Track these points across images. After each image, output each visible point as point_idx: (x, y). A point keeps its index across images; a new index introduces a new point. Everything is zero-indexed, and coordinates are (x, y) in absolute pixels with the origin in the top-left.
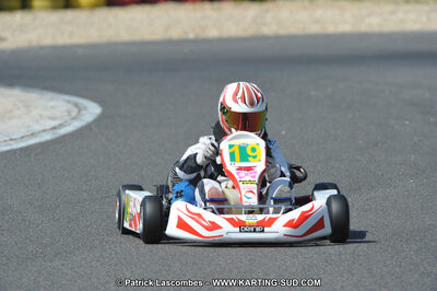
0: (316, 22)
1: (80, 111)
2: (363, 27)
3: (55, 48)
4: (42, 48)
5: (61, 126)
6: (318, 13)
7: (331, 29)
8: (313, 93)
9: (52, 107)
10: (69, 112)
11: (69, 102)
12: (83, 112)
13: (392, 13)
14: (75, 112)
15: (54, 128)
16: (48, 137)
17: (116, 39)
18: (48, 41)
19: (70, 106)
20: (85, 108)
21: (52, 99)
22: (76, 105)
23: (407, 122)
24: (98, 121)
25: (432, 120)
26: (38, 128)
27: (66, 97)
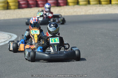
0: (75, 12)
2: (88, 13)
3: (4, 20)
6: (75, 10)
7: (79, 14)
8: (74, 31)
9: (4, 36)
10: (8, 37)
11: (8, 34)
13: (95, 9)
14: (10, 37)
15: (5, 41)
16: (3, 44)
17: (21, 17)
20: (13, 36)
21: (4, 34)
22: (10, 35)
23: (100, 38)
25: (107, 38)
27: (8, 33)
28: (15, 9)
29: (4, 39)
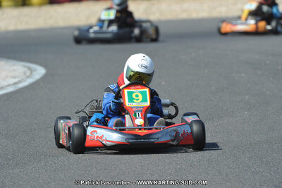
1: (32, 72)
3: (17, 32)
4: (8, 32)
5: (20, 82)
9: (14, 70)
10: (25, 73)
11: (25, 66)
12: (34, 73)
14: (28, 73)
15: (15, 83)
16: (11, 89)
18: (11, 28)
19: (26, 69)
20: (35, 70)
21: (15, 65)
22: (29, 68)
24: (44, 78)
26: (4, 83)
27: (23, 64)
28: (41, 4)
29: (14, 77)
